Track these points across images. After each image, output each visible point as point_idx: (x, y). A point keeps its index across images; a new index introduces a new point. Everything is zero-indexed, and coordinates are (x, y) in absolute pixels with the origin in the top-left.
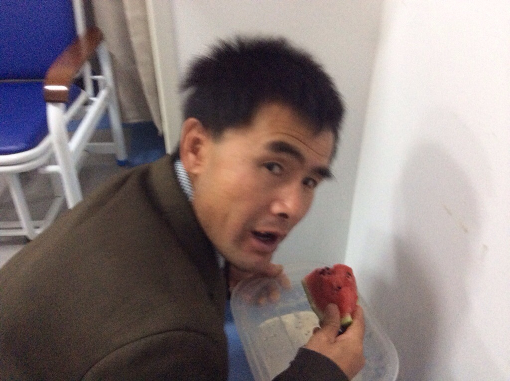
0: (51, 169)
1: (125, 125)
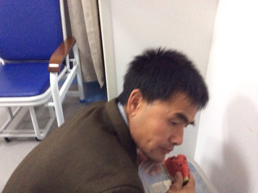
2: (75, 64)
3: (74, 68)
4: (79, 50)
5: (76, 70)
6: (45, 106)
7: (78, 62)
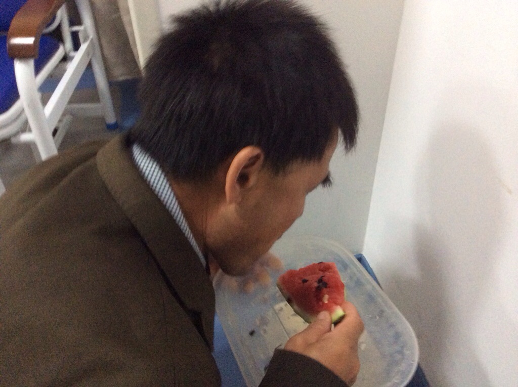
0: (25, 137)
1: (112, 84)
2: (86, 39)
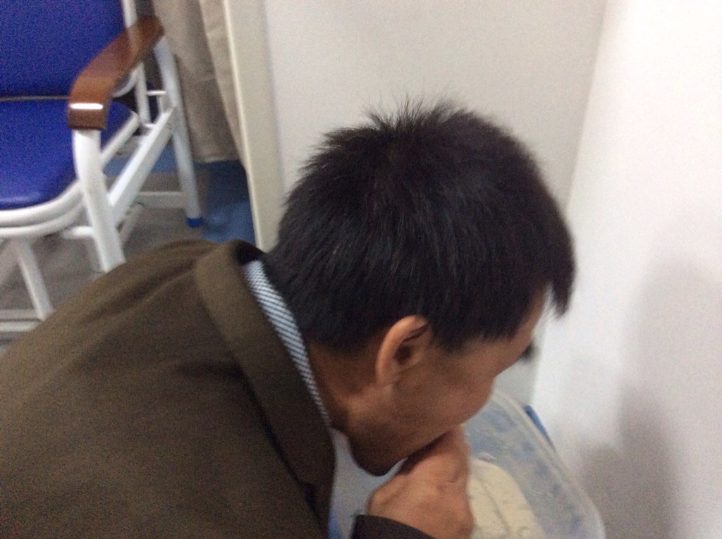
0: (81, 231)
2: (167, 106)
3: (164, 117)
4: (177, 61)
5: (169, 125)
6: (66, 235)
7: (175, 100)
